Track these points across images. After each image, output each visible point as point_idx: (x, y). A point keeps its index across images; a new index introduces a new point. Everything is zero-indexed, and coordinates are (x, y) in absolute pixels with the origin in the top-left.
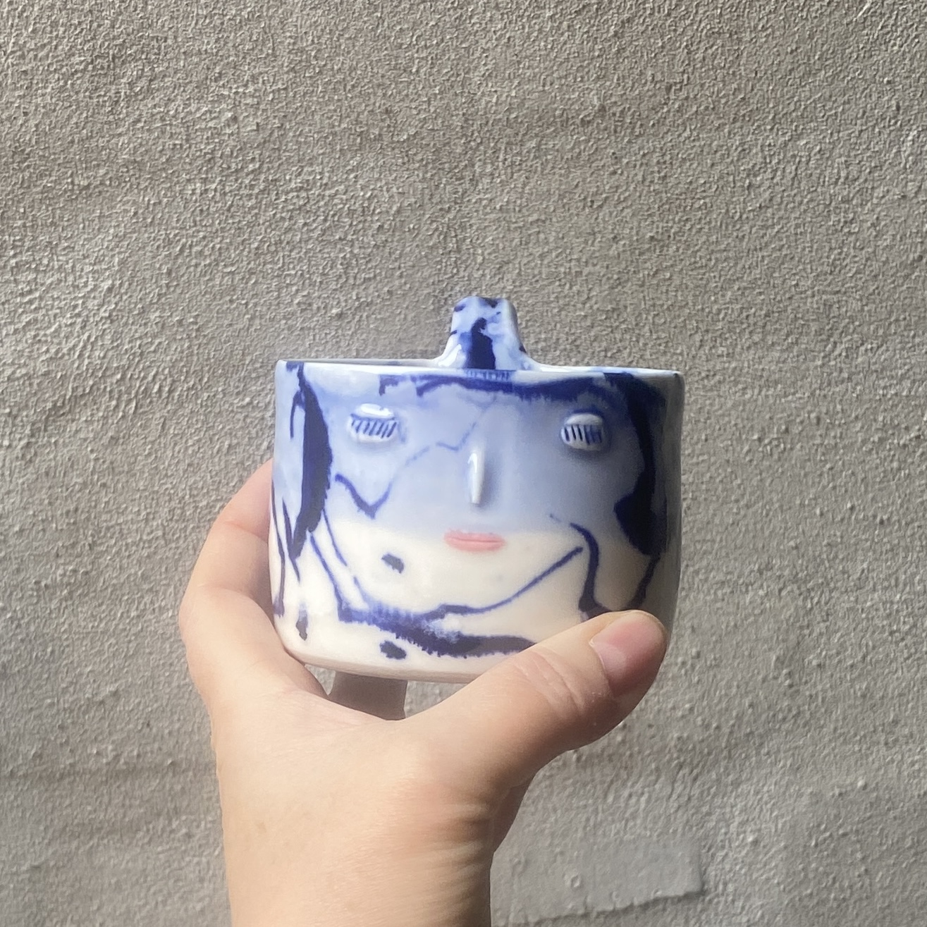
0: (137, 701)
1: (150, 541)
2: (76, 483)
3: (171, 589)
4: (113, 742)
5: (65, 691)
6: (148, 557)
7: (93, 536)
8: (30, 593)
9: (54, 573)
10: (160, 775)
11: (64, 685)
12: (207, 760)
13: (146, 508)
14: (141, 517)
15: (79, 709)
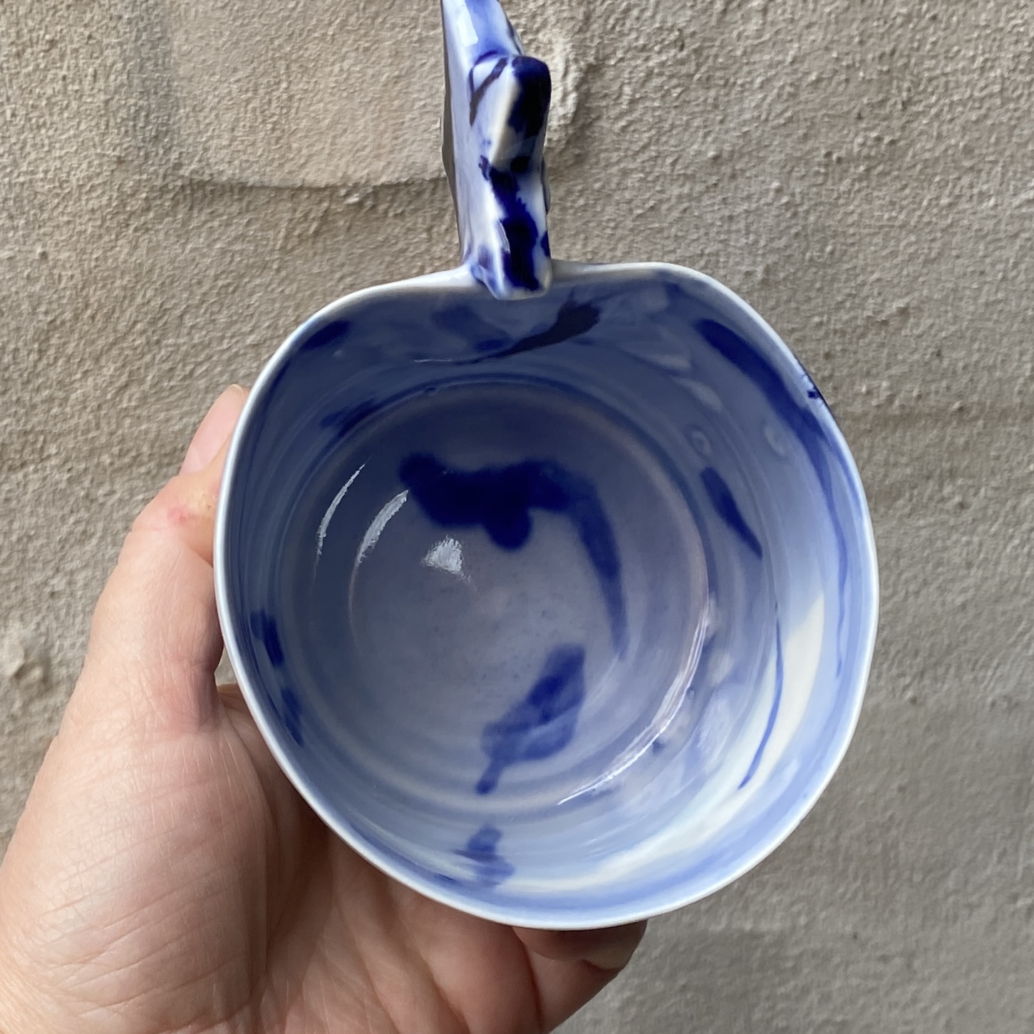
0: (929, 321)
1: (982, 100)
2: (898, 14)
3: (1000, 169)
4: (890, 377)
5: (840, 306)
6: (977, 122)
7: (909, 90)
8: (816, 168)
9: (852, 142)
10: (939, 424)
11: (839, 298)
12: (1005, 405)
13: (984, 53)
14: (975, 66)
15: (854, 332)
